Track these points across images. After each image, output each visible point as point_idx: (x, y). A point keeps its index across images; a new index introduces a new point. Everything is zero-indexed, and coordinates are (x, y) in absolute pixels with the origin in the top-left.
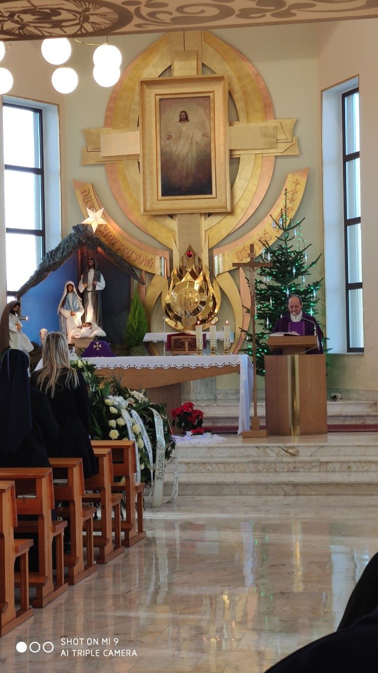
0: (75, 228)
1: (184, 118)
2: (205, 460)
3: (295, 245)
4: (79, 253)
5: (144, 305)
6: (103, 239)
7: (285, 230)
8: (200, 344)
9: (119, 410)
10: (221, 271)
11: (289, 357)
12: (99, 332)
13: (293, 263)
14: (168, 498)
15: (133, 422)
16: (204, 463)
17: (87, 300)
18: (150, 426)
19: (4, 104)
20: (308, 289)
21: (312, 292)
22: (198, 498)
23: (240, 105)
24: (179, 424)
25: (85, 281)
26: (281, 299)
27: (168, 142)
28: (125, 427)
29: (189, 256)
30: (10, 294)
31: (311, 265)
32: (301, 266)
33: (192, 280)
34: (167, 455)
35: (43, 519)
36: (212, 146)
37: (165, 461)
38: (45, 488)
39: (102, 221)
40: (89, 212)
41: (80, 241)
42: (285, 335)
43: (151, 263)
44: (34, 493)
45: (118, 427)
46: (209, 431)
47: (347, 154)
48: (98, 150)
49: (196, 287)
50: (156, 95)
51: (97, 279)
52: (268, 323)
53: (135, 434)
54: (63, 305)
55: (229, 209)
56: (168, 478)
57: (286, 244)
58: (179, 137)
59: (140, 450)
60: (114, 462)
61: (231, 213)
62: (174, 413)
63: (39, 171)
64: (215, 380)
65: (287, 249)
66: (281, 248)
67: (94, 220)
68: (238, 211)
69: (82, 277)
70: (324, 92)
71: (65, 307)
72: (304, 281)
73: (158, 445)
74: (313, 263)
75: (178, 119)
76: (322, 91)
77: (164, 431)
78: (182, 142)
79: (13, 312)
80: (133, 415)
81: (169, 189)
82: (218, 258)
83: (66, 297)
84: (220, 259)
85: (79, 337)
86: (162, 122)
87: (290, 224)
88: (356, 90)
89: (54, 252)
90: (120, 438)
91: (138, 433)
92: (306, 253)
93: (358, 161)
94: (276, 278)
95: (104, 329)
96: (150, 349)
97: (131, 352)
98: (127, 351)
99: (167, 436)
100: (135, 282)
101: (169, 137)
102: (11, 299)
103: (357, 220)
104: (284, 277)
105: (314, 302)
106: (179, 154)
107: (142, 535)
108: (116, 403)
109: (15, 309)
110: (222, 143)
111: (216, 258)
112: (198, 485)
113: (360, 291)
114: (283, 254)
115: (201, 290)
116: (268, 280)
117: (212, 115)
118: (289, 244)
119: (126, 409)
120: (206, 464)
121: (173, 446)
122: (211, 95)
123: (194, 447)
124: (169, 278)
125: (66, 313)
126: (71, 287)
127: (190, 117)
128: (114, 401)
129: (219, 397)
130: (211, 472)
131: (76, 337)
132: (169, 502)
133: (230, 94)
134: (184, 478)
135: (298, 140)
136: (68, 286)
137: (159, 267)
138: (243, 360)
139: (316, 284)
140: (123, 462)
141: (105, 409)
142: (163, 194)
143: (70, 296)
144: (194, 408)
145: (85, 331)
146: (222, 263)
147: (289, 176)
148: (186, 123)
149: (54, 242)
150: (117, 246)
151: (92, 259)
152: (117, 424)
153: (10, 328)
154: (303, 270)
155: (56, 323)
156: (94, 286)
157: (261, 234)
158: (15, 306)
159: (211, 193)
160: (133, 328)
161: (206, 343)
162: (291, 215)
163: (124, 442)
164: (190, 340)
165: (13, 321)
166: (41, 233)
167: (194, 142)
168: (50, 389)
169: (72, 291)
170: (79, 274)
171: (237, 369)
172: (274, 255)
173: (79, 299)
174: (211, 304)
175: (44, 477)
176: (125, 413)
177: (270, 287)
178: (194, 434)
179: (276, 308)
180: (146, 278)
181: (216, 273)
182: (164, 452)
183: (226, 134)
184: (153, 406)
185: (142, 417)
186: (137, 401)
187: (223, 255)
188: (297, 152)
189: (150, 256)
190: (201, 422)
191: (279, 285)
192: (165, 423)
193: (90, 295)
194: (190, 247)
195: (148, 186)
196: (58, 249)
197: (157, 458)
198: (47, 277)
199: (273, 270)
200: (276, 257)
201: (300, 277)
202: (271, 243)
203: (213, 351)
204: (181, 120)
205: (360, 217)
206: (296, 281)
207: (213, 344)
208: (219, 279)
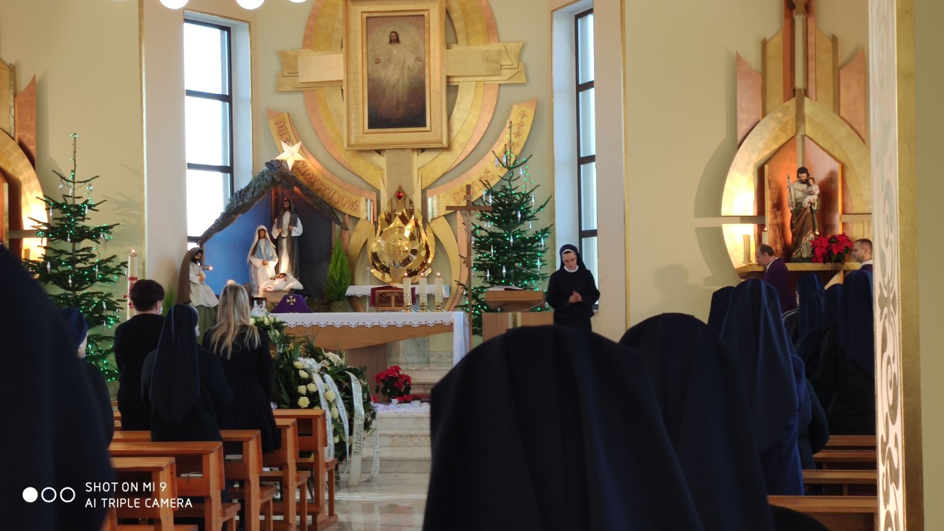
0: (268, 164)
1: (395, 39)
2: (412, 432)
3: (521, 185)
4: (273, 193)
5: (347, 254)
6: (301, 178)
7: (509, 169)
8: (408, 299)
9: (310, 374)
10: (435, 216)
11: (510, 314)
12: (295, 284)
13: (518, 207)
14: (366, 476)
15: (327, 388)
16: (411, 436)
17: (281, 248)
18: (347, 393)
19: (187, 21)
20: (536, 236)
21: (539, 240)
22: (402, 476)
23: (459, 25)
24: (384, 391)
25: (280, 225)
26: (503, 248)
27: (376, 66)
28: (316, 394)
29: (399, 197)
30: (191, 239)
31: (539, 209)
32: (528, 210)
33: (402, 225)
34: (367, 426)
35: (211, 501)
36: (427, 71)
37: (364, 434)
38: (214, 464)
39: (299, 157)
40: (285, 146)
41: (273, 179)
42: (506, 289)
43: (355, 205)
44: (200, 470)
45: (308, 394)
46: (418, 399)
47: (580, 83)
48: (295, 74)
49: (407, 234)
50: (362, 12)
51: (293, 223)
52: (488, 275)
53: (328, 401)
54: (253, 253)
55: (445, 144)
56: (366, 452)
57: (510, 185)
58: (389, 61)
59: (334, 421)
60: (299, 435)
61: (448, 148)
62: (377, 378)
63: (227, 98)
64: (428, 341)
65: (511, 190)
66: (504, 189)
67: (290, 155)
68: (456, 146)
69: (276, 221)
70: (555, 13)
71: (256, 255)
72: (530, 228)
73: (356, 415)
74: (541, 207)
75: (387, 40)
76: (552, 11)
77: (364, 399)
78: (392, 67)
79: (195, 261)
80: (326, 380)
81: (377, 121)
82: (433, 200)
83: (257, 244)
84: (435, 202)
85: (272, 290)
86: (369, 44)
87: (515, 161)
88: (590, 11)
89: (243, 192)
90: (311, 406)
91: (331, 401)
92: (532, 195)
93: (592, 91)
94: (498, 223)
95: (301, 281)
96: (353, 304)
97: (332, 308)
98: (327, 307)
99: (366, 404)
100: (337, 227)
101: (378, 61)
102: (192, 246)
103: (591, 159)
104: (508, 222)
105: (542, 252)
106: (389, 81)
107: (332, 519)
108: (307, 366)
109: (197, 257)
110: (438, 68)
111: (429, 200)
112: (402, 461)
113: (595, 239)
114: (507, 196)
115: (412, 237)
116: (489, 225)
117: (427, 37)
118: (514, 184)
119: (319, 373)
120: (414, 438)
121: (374, 416)
122: (426, 13)
123: (400, 417)
124: (376, 223)
125: (257, 262)
126: (262, 232)
127: (401, 38)
128: (305, 363)
129: (432, 359)
130: (419, 446)
131: (268, 289)
132: (368, 481)
133: (448, 13)
134: (387, 453)
135: (525, 66)
136: (259, 231)
137: (365, 210)
138: (459, 318)
139: (545, 231)
140: (311, 435)
141: (293, 374)
142: (371, 126)
143: (262, 242)
144: (401, 373)
145: (278, 283)
146: (435, 206)
147: (515, 107)
148: (397, 45)
149: (244, 181)
150: (317, 185)
151: (288, 200)
152: (307, 390)
153: (191, 279)
154: (530, 215)
155: (246, 275)
156: (290, 232)
157: (482, 173)
158: (197, 253)
159: (424, 125)
160: (334, 280)
161: (415, 298)
162: (517, 151)
163: (316, 411)
164: (397, 294)
165: (194, 272)
166: (228, 170)
167: (406, 67)
168: (226, 349)
169: (265, 237)
170: (273, 217)
171: (450, 328)
172: (497, 198)
173: (273, 246)
174: (423, 253)
175: (212, 452)
176: (317, 378)
177: (492, 234)
178: (400, 402)
179: (498, 259)
180: (349, 223)
181: (430, 218)
182: (362, 422)
183: (442, 57)
184: (350, 370)
185: (337, 382)
186: (332, 364)
187: (438, 197)
188: (523, 80)
189: (354, 198)
190: (408, 388)
191: (502, 231)
192: (364, 389)
193: (284, 242)
194: (400, 187)
195: (353, 116)
196: (248, 188)
197: (355, 430)
198: (235, 221)
199: (495, 214)
200: (499, 199)
201: (526, 222)
202: (492, 185)
203: (423, 308)
204: (391, 42)
205: (594, 156)
206: (521, 227)
207: (423, 299)
208: (433, 225)
